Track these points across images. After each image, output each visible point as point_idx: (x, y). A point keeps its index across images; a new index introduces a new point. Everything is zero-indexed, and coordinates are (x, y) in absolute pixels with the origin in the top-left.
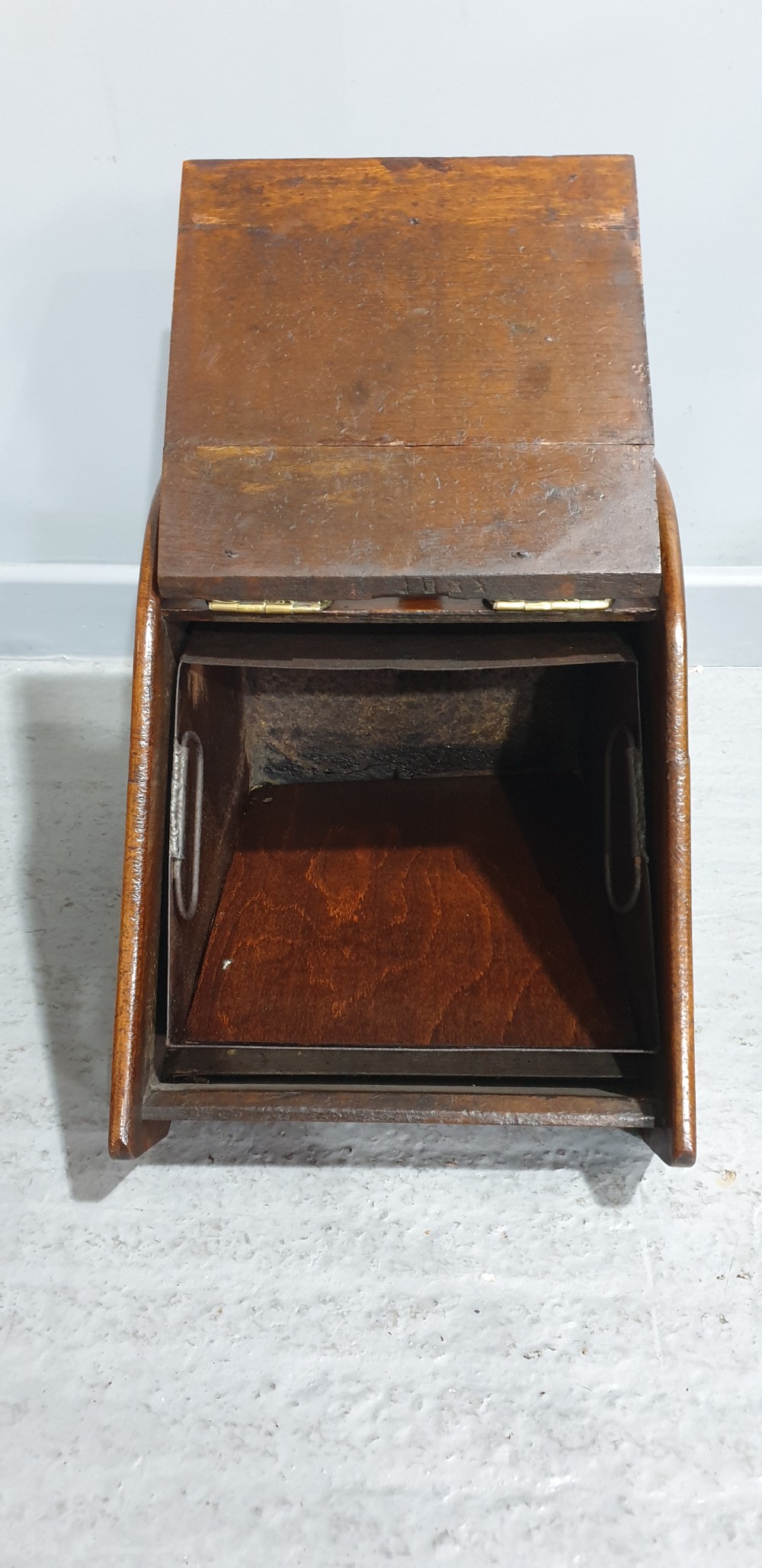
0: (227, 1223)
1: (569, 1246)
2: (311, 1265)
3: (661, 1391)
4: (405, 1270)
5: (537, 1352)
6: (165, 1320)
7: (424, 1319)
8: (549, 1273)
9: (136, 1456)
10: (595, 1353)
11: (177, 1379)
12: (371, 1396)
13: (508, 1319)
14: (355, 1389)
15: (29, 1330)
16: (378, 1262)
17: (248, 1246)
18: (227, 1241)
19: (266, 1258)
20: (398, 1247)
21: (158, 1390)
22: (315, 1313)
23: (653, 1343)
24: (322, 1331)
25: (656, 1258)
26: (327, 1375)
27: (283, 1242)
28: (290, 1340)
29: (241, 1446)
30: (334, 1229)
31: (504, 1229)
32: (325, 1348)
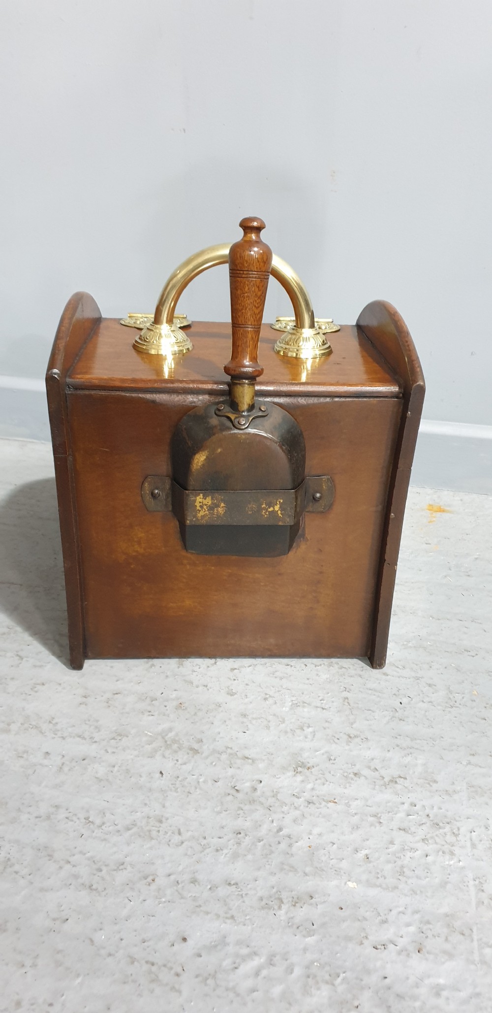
0: (167, 819)
1: (414, 871)
2: (223, 857)
3: (478, 990)
4: (291, 871)
5: (384, 945)
6: (114, 880)
7: (302, 907)
8: (398, 888)
9: (78, 975)
10: (428, 953)
11: (116, 924)
12: (256, 958)
13: (364, 917)
14: (245, 951)
15: (16, 873)
16: (272, 862)
17: (180, 837)
18: (166, 832)
19: (191, 847)
20: (288, 853)
21: (101, 929)
22: (222, 891)
23: (473, 952)
24: (226, 905)
25: (479, 889)
26: (225, 937)
27: (205, 838)
28: (201, 908)
29: (155, 980)
30: (242, 834)
31: (366, 852)
32: (227, 918)
